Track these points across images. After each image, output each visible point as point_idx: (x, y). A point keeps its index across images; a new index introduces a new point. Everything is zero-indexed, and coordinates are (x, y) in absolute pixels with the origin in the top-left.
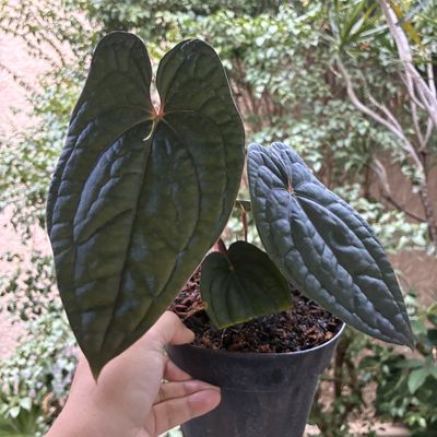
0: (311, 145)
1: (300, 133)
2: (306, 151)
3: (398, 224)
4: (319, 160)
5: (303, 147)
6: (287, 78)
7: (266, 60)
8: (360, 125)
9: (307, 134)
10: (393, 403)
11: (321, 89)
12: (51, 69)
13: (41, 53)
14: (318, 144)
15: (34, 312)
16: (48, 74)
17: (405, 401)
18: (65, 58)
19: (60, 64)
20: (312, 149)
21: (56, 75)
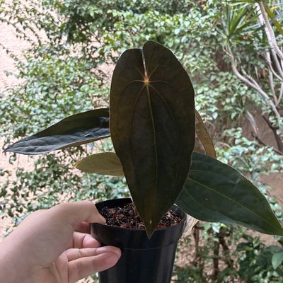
0: (210, 101)
1: (203, 93)
2: (208, 105)
3: (269, 155)
4: (216, 111)
5: (206, 102)
6: (194, 56)
7: (180, 43)
8: (241, 89)
9: (208, 93)
10: (260, 275)
11: (211, 65)
12: (31, 47)
13: (25, 36)
14: (215, 101)
15: (17, 210)
16: (30, 50)
17: (269, 274)
18: (41, 40)
19: (38, 44)
20: (211, 103)
21: (35, 51)
